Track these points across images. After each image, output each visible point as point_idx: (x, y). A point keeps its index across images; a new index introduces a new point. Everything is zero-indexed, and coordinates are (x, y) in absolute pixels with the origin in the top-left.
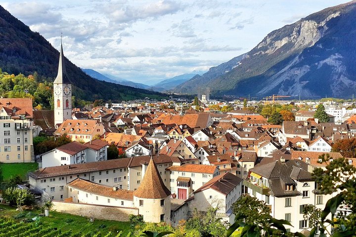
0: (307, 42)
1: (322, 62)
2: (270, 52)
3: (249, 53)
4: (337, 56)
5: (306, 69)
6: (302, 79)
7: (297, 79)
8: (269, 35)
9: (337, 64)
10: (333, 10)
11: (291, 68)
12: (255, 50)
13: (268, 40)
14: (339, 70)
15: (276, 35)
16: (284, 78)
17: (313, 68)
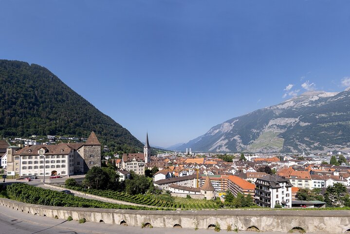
0: (226, 131)
1: (232, 139)
2: (212, 134)
3: (205, 135)
4: (238, 136)
5: (227, 141)
6: (225, 145)
7: (223, 145)
8: (212, 128)
9: (238, 139)
10: (236, 119)
11: (221, 140)
12: (206, 134)
13: (212, 130)
14: (239, 141)
15: (215, 128)
16: (219, 144)
17: (229, 140)
